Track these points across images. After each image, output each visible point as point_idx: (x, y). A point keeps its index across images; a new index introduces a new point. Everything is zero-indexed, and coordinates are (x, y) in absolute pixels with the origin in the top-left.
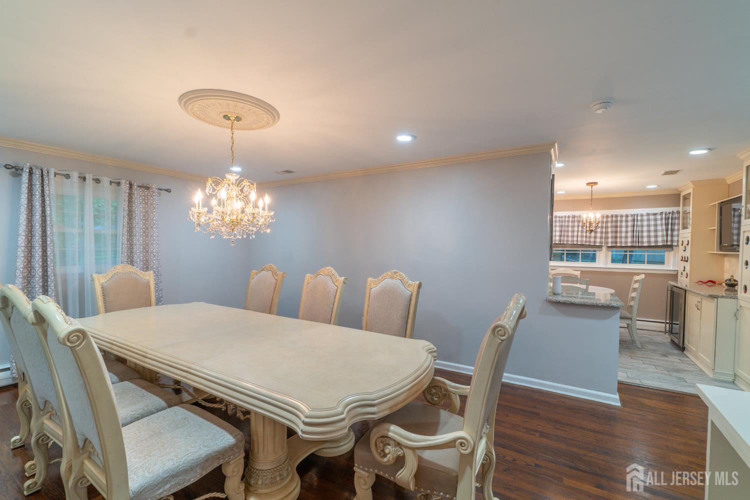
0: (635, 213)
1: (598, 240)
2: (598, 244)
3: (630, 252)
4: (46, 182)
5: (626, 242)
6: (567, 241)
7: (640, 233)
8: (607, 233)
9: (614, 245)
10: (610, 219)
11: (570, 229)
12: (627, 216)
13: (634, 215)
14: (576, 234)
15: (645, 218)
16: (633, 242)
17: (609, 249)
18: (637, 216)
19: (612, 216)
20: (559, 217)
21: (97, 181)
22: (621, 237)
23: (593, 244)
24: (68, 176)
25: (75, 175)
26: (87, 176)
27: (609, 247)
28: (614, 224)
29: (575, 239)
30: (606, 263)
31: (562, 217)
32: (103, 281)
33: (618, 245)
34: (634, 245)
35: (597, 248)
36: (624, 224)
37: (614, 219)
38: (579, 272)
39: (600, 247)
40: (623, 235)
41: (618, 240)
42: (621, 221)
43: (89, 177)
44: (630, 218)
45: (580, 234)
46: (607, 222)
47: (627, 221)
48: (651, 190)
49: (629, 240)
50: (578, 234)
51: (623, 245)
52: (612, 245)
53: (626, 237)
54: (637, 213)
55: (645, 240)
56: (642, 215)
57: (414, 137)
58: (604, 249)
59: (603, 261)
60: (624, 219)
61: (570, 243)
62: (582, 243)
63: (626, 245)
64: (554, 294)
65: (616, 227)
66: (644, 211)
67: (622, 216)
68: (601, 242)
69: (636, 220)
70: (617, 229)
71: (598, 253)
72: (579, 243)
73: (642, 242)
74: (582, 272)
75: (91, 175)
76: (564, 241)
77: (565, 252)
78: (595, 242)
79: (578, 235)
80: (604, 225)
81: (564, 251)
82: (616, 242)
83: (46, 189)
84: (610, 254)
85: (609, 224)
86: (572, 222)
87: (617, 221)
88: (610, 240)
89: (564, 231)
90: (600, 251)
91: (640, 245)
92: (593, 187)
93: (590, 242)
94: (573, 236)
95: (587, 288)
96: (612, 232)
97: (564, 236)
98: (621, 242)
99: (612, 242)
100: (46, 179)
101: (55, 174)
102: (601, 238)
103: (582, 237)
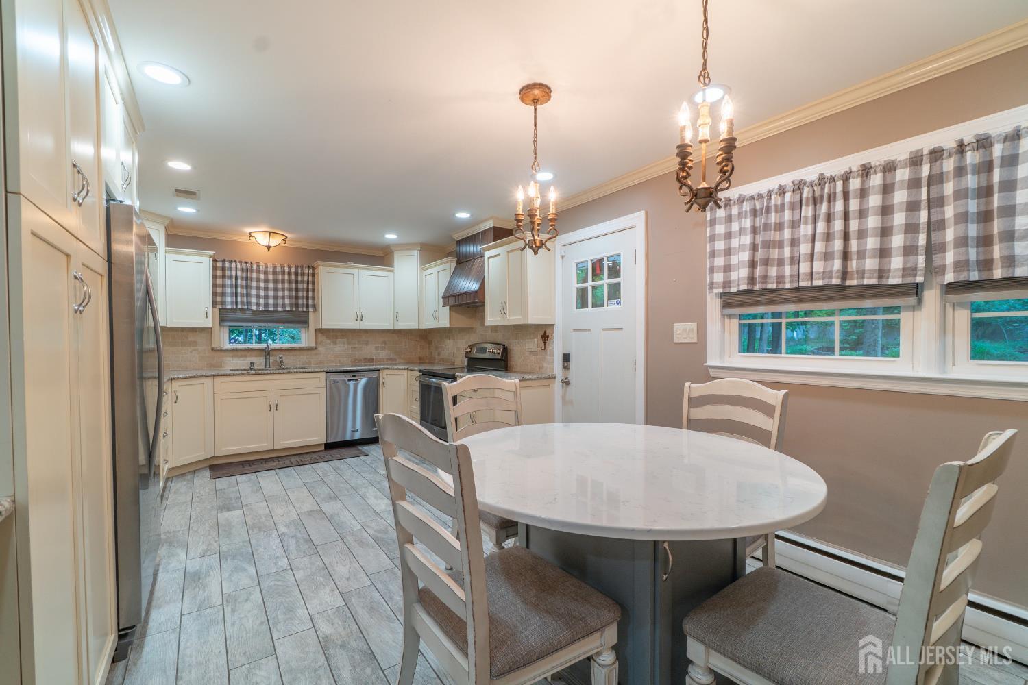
1: (897, 262)
2: (899, 281)
6: (780, 279)
8: (935, 226)
9: (975, 276)
10: (949, 165)
11: (787, 234)
14: (804, 249)
17: (953, 297)
19: (961, 149)
20: (752, 198)
22: (1009, 237)
23: (874, 282)
27: (950, 288)
28: (972, 181)
29: (804, 267)
30: (944, 356)
31: (760, 196)
33: (998, 273)
35: (892, 295)
37: (972, 157)
39: (915, 290)
41: (997, 251)
45: (819, 247)
46: (935, 179)
50: (813, 247)
58: (931, 297)
61: (788, 286)
62: (826, 282)
68: (908, 271)
71: (905, 318)
72: (816, 283)
76: (765, 278)
77: (783, 321)
78: (882, 273)
79: (812, 255)
80: (924, 196)
81: (778, 315)
82: (987, 263)
84: (962, 318)
85: (949, 187)
86: (793, 207)
87: (987, 166)
89: (768, 245)
90: (914, 308)
93: (862, 273)
94: (795, 261)
97: (767, 262)
98: (1010, 262)
99: (961, 265)
102: (911, 250)
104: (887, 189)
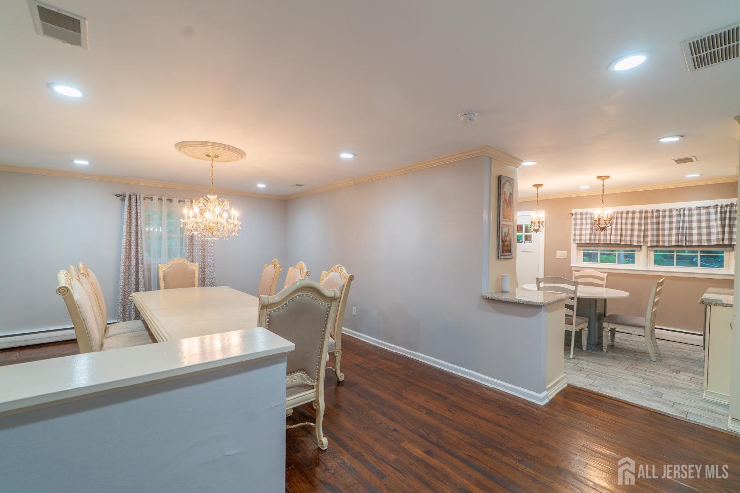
0: (680, 207)
1: (635, 239)
2: (636, 244)
3: (678, 252)
4: (138, 203)
5: (670, 241)
6: (600, 240)
7: (687, 231)
8: (646, 230)
9: (655, 244)
10: (649, 215)
12: (671, 211)
13: (680, 209)
15: (695, 212)
16: (678, 241)
17: (650, 249)
18: (684, 210)
19: (652, 211)
21: (171, 201)
22: (663, 235)
23: (630, 243)
24: (152, 199)
25: (156, 198)
26: (163, 198)
27: (649, 247)
28: (655, 220)
29: (608, 237)
30: (647, 264)
32: (164, 269)
33: (661, 244)
34: (680, 244)
35: (635, 247)
36: (667, 220)
37: (655, 214)
38: (606, 274)
39: (639, 246)
40: (667, 232)
41: (660, 238)
42: (664, 217)
43: (164, 198)
44: (675, 213)
45: (613, 232)
46: (646, 218)
47: (671, 217)
48: (693, 180)
49: (674, 238)
50: (611, 232)
51: (666, 244)
52: (653, 244)
53: (670, 235)
54: (684, 207)
55: (695, 238)
56: (690, 209)
57: (355, 155)
58: (644, 248)
59: (644, 263)
60: (667, 214)
61: (602, 242)
62: (615, 242)
63: (670, 244)
64: (503, 292)
65: (658, 223)
66: (693, 204)
67: (664, 211)
68: (639, 241)
69: (682, 215)
70: (659, 226)
71: (637, 254)
72: (612, 242)
73: (691, 241)
74: (610, 274)
75: (166, 197)
76: (595, 239)
77: (599, 253)
78: (631, 241)
79: (611, 234)
80: (643, 222)
81: (597, 251)
82: (658, 241)
83: (138, 208)
84: (652, 254)
85: (649, 221)
87: (658, 217)
88: (649, 239)
90: (639, 251)
91: (688, 244)
92: (605, 180)
93: (626, 241)
94: (605, 235)
95: (576, 289)
96: (652, 229)
97: (595, 235)
98: (663, 241)
99: (652, 241)
100: (138, 201)
101: (144, 198)
102: (639, 236)
103: (616, 235)
104: (633, 218)
